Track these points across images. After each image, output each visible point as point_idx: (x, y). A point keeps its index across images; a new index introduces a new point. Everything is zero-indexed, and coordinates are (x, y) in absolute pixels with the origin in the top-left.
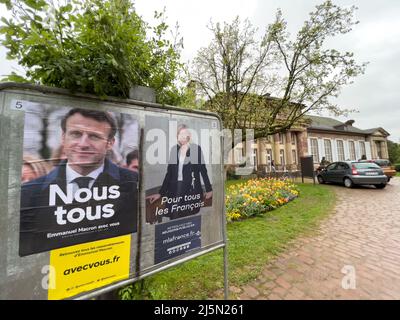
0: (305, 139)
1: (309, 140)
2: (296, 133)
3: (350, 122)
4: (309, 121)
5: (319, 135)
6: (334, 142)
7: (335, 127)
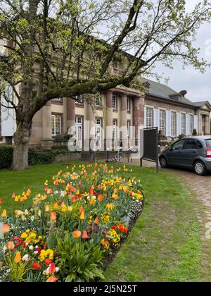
0: (142, 106)
1: (145, 109)
2: (133, 98)
3: (184, 93)
4: (147, 84)
5: (155, 104)
6: (169, 113)
7: (171, 96)
